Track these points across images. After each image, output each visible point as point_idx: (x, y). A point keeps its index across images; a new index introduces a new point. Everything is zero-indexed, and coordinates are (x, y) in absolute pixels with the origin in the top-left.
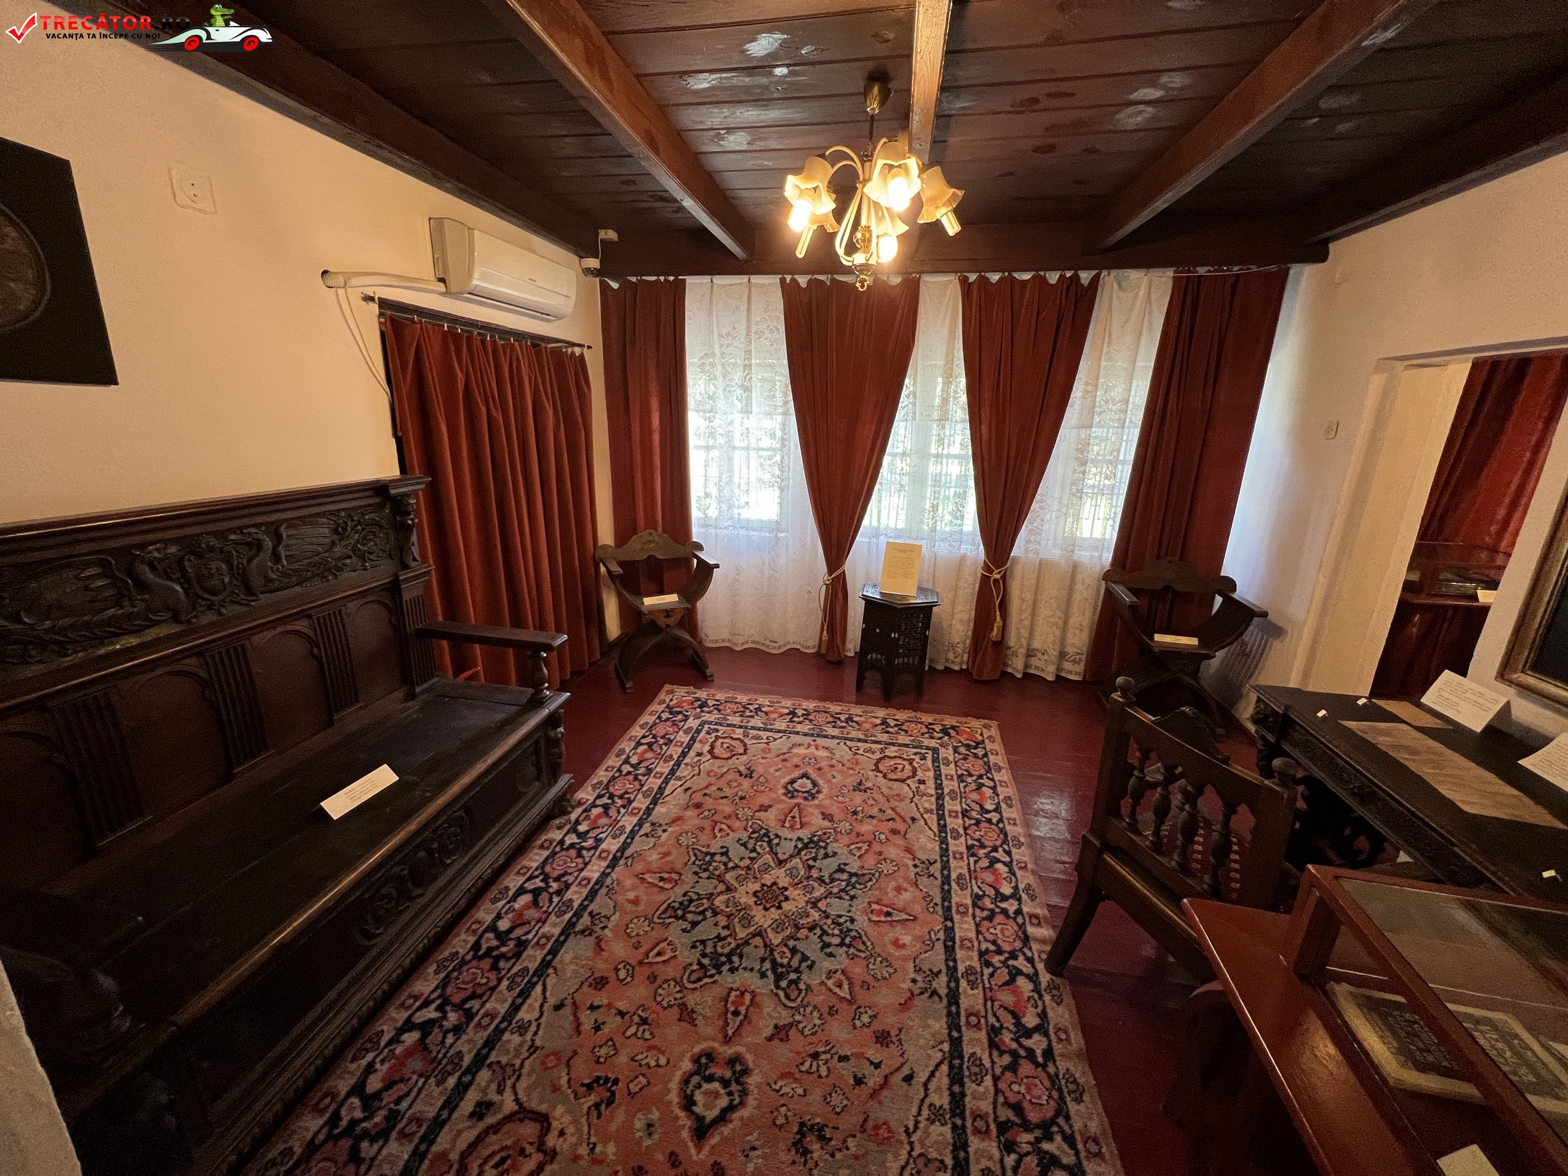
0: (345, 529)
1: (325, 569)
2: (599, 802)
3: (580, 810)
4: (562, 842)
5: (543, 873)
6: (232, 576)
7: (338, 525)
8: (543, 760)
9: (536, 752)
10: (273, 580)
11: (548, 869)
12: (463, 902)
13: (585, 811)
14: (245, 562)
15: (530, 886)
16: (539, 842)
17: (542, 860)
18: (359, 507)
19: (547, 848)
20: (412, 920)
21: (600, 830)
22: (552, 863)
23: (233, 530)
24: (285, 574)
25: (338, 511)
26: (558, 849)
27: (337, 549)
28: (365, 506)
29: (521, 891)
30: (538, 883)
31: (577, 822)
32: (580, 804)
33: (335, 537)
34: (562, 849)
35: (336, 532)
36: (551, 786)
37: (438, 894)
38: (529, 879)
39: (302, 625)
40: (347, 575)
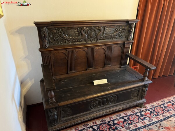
0: (117, 30)
1: (111, 37)
2: (150, 110)
3: (144, 109)
4: (136, 113)
5: (129, 117)
6: (95, 35)
7: (116, 28)
8: (140, 94)
9: (139, 91)
10: (101, 38)
11: (130, 117)
12: (110, 112)
13: (145, 110)
14: (98, 33)
15: (125, 118)
16: (132, 110)
17: (130, 114)
18: (122, 25)
19: (133, 113)
20: (100, 110)
21: (146, 117)
22: (132, 116)
23: (97, 26)
24: (104, 37)
25: (117, 25)
26: (135, 114)
27: (115, 34)
28: (123, 25)
29: (122, 118)
30: (126, 118)
31: (142, 111)
32: (145, 107)
33: (115, 31)
34: (136, 115)
35: (116, 30)
36: (139, 100)
37: (106, 108)
38: (125, 116)
39: (104, 47)
40: (115, 39)
